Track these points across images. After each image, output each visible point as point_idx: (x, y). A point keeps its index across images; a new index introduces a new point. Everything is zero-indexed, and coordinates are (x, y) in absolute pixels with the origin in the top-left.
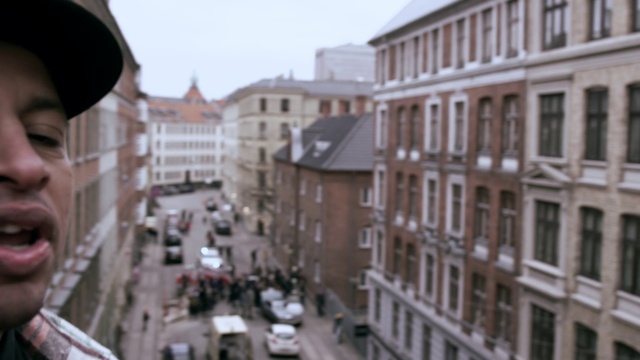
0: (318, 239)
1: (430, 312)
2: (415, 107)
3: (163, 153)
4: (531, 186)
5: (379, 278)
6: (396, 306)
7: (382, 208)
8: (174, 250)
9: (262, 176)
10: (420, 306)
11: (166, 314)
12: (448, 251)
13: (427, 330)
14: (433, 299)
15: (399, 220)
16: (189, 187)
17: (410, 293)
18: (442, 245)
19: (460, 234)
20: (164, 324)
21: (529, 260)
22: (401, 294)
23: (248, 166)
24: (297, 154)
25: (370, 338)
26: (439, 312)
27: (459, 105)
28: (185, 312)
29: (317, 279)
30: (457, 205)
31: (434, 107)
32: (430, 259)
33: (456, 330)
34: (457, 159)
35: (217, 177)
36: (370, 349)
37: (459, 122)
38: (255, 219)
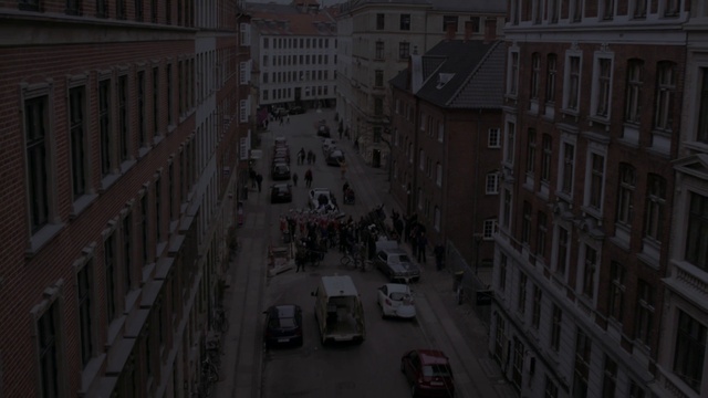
0: (439, 183)
1: (562, 294)
2: (553, 56)
3: (271, 69)
4: (685, 175)
5: (506, 243)
6: (523, 278)
7: (511, 166)
8: (282, 186)
9: (378, 101)
10: (550, 284)
11: (272, 265)
12: (585, 230)
13: (557, 312)
14: (566, 280)
15: (530, 183)
16: (299, 106)
17: (540, 266)
18: (577, 222)
19: (599, 214)
20: (270, 277)
21: (677, 260)
22: (529, 265)
23: (363, 88)
24: (417, 84)
25: (494, 308)
26: (571, 295)
27: (604, 63)
28: (292, 262)
29: (437, 228)
30: (596, 178)
31: (575, 60)
32: (563, 232)
33: (590, 320)
34: (599, 126)
35: (330, 95)
36: (493, 318)
37: (603, 83)
38: (371, 149)
